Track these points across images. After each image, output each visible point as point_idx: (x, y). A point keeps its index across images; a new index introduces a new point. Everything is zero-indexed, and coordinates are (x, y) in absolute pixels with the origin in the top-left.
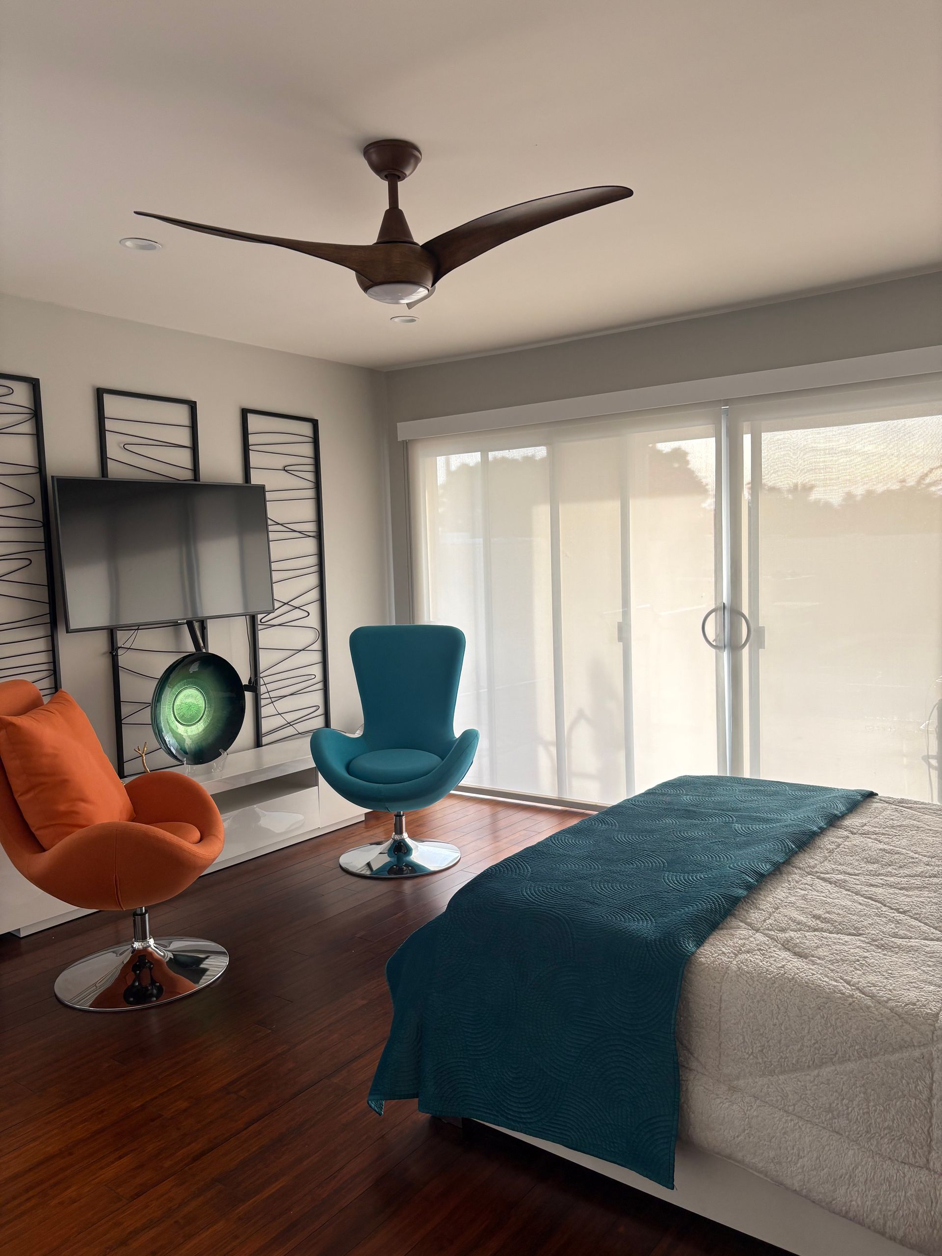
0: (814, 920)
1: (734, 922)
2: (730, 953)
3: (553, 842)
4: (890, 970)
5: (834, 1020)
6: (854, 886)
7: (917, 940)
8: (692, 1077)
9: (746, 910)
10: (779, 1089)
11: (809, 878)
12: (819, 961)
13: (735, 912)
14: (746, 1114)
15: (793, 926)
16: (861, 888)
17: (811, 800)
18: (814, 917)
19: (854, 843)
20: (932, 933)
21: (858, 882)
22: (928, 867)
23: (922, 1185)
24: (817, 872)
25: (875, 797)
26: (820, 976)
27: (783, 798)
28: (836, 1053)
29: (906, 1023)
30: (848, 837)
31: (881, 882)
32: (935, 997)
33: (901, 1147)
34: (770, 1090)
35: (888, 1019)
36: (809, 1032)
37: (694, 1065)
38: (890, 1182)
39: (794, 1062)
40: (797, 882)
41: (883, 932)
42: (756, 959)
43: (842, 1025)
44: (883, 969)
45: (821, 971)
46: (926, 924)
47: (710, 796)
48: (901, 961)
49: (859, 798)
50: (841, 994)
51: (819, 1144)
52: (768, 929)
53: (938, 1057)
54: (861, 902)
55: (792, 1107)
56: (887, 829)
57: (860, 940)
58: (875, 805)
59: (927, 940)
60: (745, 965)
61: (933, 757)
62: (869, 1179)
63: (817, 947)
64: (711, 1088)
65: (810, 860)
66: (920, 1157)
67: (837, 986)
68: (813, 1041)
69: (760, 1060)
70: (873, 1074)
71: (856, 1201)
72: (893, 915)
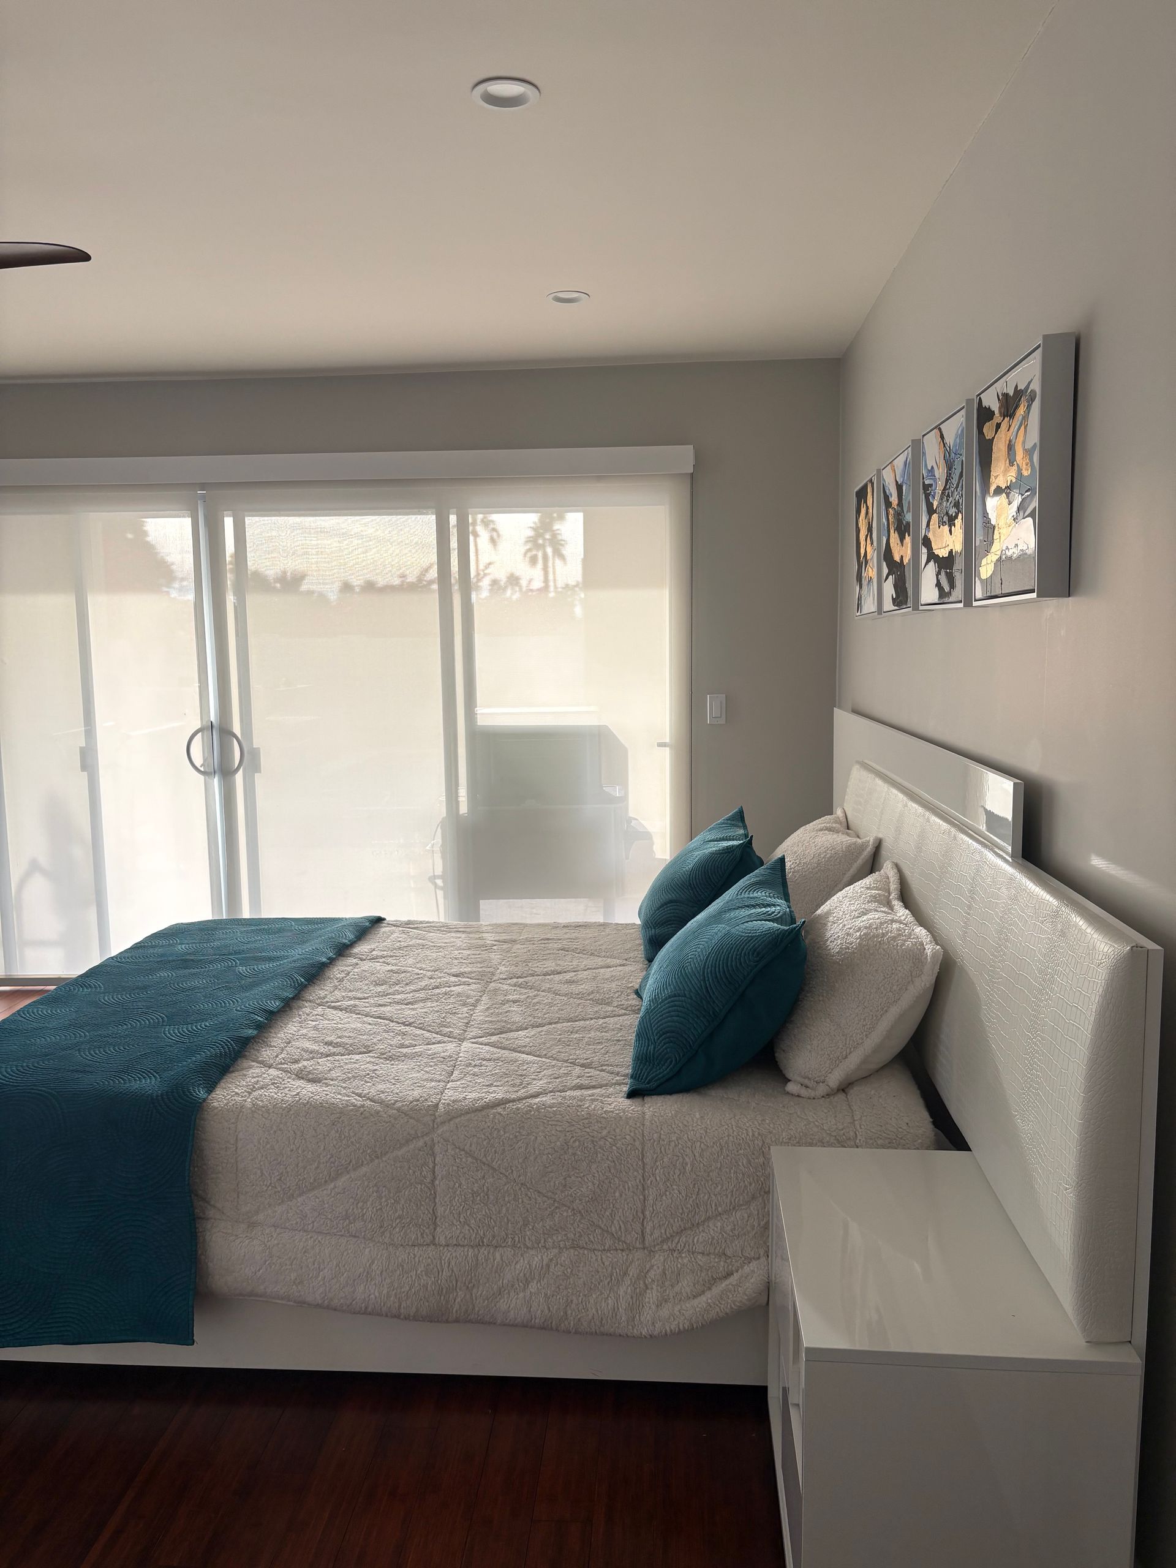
0: (326, 1047)
1: (245, 1063)
2: (244, 1093)
3: (22, 1017)
4: (397, 1076)
5: (347, 1131)
6: (364, 1009)
7: (421, 1046)
8: (209, 1226)
9: (257, 1049)
10: (298, 1211)
11: (320, 1009)
12: (332, 1083)
13: (246, 1053)
14: (266, 1246)
15: (306, 1056)
16: (371, 1009)
17: (319, 932)
18: (326, 1044)
19: (363, 968)
20: (434, 1038)
21: (367, 1005)
22: (431, 980)
23: (429, 1260)
24: (327, 1002)
25: (383, 922)
26: (333, 1095)
27: (289, 934)
28: (350, 1162)
29: (411, 1118)
30: (357, 964)
31: (389, 1001)
32: (435, 1091)
33: (410, 1232)
34: (289, 1215)
35: (395, 1119)
36: (324, 1149)
37: (211, 1213)
38: (403, 1266)
39: (311, 1181)
40: (308, 1015)
41: (391, 1045)
42: (271, 1092)
43: (355, 1135)
44: (391, 1077)
45: (334, 1091)
46: (429, 1031)
47: (208, 941)
48: (406, 1067)
49: (367, 924)
50: (354, 1106)
51: (338, 1252)
52: (281, 1064)
53: (438, 1142)
54: (371, 1022)
55: (311, 1225)
56: (395, 951)
57: (369, 1056)
58: (383, 930)
59: (430, 1044)
60: (260, 1101)
61: (439, 877)
62: (384, 1269)
63: (330, 1070)
64: (230, 1231)
65: (322, 991)
66: (427, 1235)
67: (350, 1100)
68: (329, 1156)
69: (279, 1189)
70: (384, 1173)
71: (374, 1294)
72: (400, 1028)
